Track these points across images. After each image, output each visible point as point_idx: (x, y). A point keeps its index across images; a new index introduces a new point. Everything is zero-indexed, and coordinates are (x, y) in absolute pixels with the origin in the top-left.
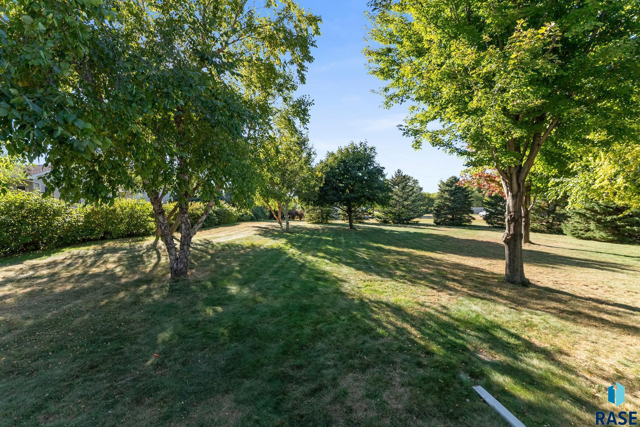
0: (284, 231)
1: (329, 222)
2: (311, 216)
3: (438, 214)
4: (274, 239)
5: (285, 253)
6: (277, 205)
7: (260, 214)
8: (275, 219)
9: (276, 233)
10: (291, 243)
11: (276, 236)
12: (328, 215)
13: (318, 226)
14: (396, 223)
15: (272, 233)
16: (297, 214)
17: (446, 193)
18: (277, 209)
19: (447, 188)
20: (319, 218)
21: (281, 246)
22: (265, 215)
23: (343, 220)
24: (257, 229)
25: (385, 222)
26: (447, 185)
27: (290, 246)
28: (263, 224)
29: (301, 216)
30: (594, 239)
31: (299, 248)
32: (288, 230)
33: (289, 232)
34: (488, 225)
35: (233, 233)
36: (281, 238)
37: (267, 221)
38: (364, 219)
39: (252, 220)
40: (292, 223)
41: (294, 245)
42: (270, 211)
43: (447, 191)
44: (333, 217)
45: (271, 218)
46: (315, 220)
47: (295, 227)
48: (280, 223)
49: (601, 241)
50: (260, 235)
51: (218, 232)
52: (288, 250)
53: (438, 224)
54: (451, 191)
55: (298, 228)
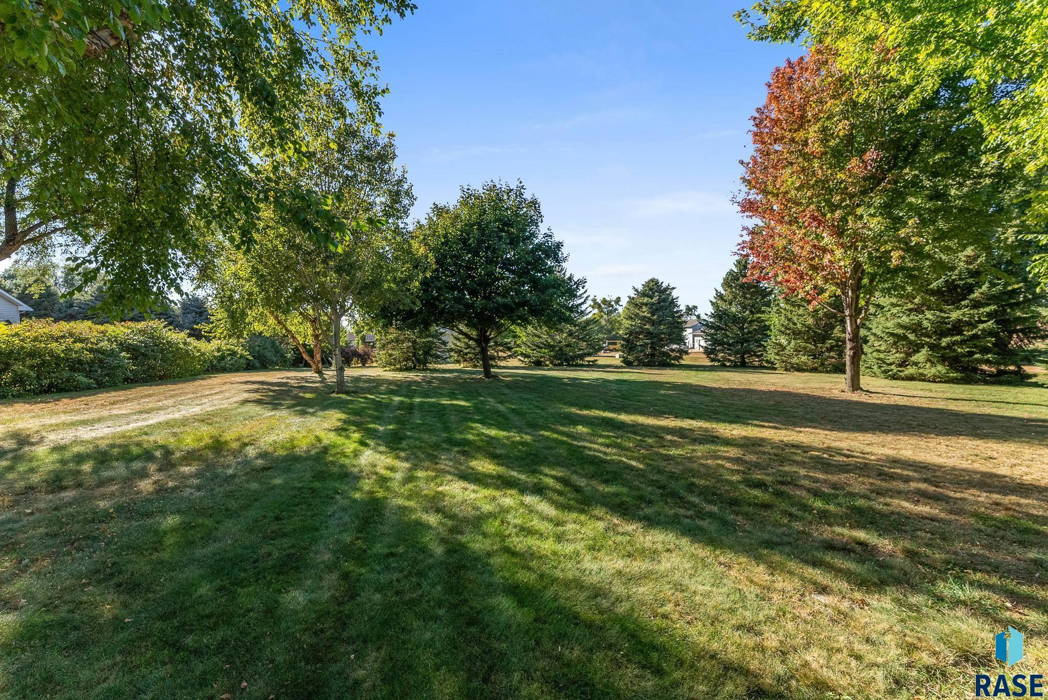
0: (330, 389)
1: (430, 366)
2: (391, 355)
3: (629, 346)
4: (303, 413)
5: (348, 477)
6: (310, 332)
7: (269, 355)
8: (307, 365)
9: (308, 396)
10: (359, 426)
11: (308, 403)
12: (426, 353)
13: (412, 376)
14: (559, 365)
15: (296, 397)
16: (355, 354)
17: (644, 309)
18: (311, 341)
19: (646, 300)
20: (407, 359)
21: (330, 438)
22: (282, 356)
23: (458, 362)
24: (256, 386)
25: (538, 364)
26: (643, 294)
27: (356, 436)
28: (274, 377)
29: (364, 359)
30: (922, 378)
31: (393, 442)
32: (341, 386)
33: (347, 393)
34: (710, 364)
35: (170, 402)
36: (325, 408)
37: (289, 370)
38: (499, 358)
39: (249, 367)
40: (351, 372)
41: (372, 433)
42: (296, 349)
43: (646, 304)
44: (438, 357)
45: (298, 362)
46: (400, 362)
47: (357, 379)
48: (319, 372)
49: (935, 382)
50: (259, 402)
51: (114, 403)
52: (356, 454)
53: (628, 364)
54: (653, 304)
55: (365, 381)
